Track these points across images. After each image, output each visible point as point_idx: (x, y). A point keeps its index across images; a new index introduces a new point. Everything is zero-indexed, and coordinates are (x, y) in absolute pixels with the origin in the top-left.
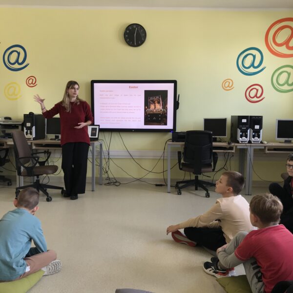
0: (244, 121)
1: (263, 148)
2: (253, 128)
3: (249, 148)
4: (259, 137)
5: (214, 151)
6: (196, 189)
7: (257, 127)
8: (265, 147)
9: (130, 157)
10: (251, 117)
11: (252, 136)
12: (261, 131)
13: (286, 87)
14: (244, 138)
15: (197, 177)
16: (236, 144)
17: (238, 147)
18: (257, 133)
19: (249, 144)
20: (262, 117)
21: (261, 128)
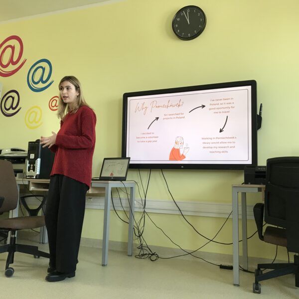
9: (178, 213)
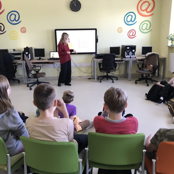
0: (128, 48)
1: (136, 60)
2: (132, 51)
3: (130, 60)
4: (134, 55)
5: (115, 62)
6: (107, 79)
7: (134, 51)
8: (137, 59)
10: (131, 46)
11: (131, 55)
12: (135, 52)
13: (146, 31)
14: (128, 56)
15: (107, 74)
16: (125, 59)
17: (126, 60)
18: (133, 53)
19: (130, 59)
20: (136, 46)
21: (135, 51)
